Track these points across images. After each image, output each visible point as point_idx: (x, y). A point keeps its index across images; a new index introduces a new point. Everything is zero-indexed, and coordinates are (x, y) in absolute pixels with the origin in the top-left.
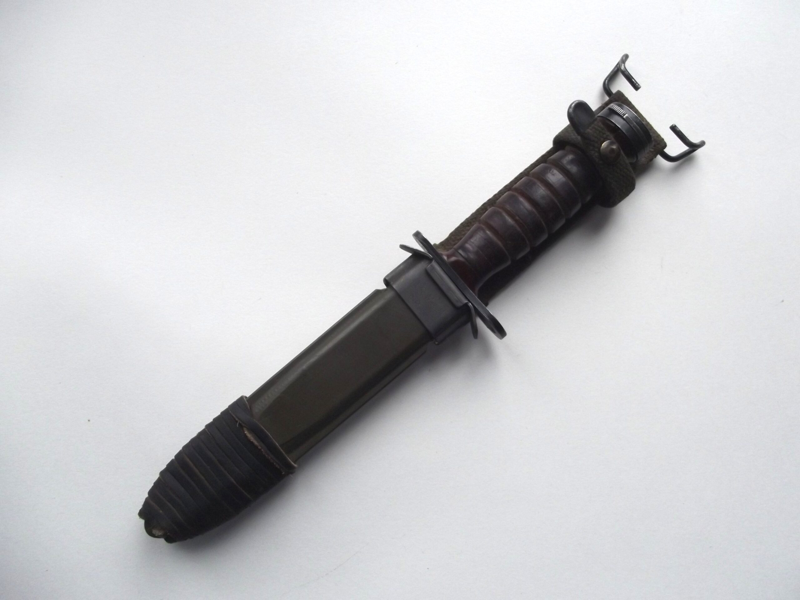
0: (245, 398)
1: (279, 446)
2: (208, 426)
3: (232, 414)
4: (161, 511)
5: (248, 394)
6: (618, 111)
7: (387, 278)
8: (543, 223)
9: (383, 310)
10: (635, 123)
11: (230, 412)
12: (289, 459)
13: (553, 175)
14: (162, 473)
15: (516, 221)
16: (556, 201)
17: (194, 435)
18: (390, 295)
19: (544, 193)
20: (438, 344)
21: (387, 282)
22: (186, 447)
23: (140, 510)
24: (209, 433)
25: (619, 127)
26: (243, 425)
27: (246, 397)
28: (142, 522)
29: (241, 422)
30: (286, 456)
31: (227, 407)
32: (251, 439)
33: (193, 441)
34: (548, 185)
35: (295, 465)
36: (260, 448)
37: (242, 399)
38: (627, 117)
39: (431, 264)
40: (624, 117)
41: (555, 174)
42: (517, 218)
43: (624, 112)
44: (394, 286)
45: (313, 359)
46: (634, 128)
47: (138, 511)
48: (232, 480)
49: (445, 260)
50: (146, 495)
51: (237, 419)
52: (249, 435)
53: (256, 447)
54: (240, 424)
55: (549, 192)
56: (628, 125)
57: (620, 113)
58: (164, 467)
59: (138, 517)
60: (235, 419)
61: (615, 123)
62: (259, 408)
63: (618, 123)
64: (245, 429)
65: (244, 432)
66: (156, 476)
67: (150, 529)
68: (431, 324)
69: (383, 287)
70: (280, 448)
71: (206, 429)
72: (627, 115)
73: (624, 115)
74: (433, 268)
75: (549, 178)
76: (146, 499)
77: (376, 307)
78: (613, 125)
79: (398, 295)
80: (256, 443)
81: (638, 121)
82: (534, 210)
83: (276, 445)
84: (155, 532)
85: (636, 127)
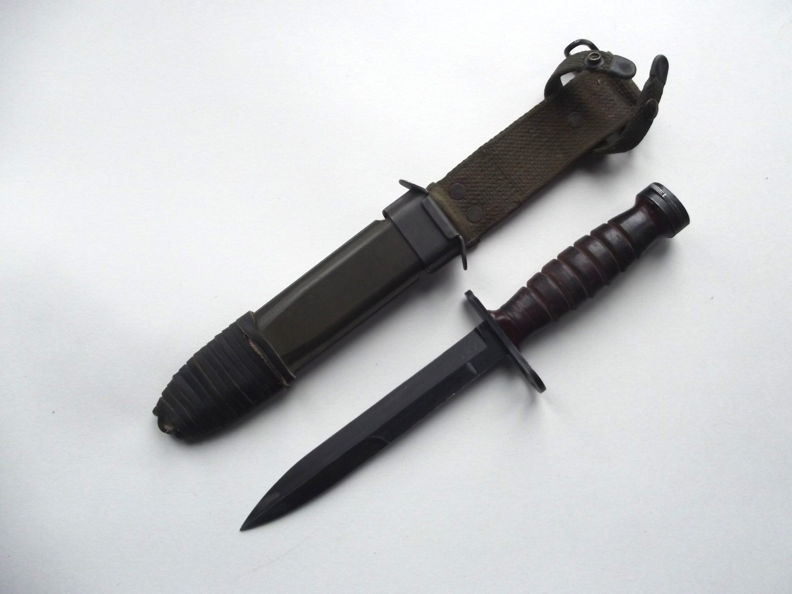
0: (251, 313)
1: (280, 358)
2: (218, 337)
3: (239, 326)
4: (172, 409)
5: (254, 309)
6: (658, 191)
7: (386, 211)
8: (584, 288)
9: (380, 239)
10: (673, 202)
11: (238, 324)
12: (288, 370)
13: (595, 246)
14: (175, 377)
15: (559, 286)
16: (597, 270)
17: (205, 344)
18: (388, 225)
19: (586, 262)
20: (430, 273)
21: (385, 213)
22: (197, 355)
23: (155, 409)
24: (218, 343)
25: (658, 205)
26: (249, 336)
27: (253, 313)
28: (156, 418)
29: (246, 334)
30: (287, 367)
31: (235, 321)
32: (255, 349)
33: (203, 349)
34: (589, 254)
35: (295, 377)
36: (262, 357)
37: (249, 314)
38: (665, 197)
39: (426, 198)
40: (663, 196)
41: (597, 245)
42: (561, 283)
43: (663, 192)
44: (392, 218)
45: (314, 281)
46: (671, 206)
47: (153, 409)
48: (237, 385)
49: (493, 318)
50: (160, 396)
51: (243, 331)
52: (252, 345)
53: (259, 356)
54: (246, 336)
55: (591, 261)
56: (667, 204)
57: (659, 193)
58: (177, 371)
59: (152, 414)
60: (241, 331)
61: (654, 201)
62: (264, 322)
63: (657, 201)
64: (250, 340)
65: (249, 342)
66: (169, 379)
67: (162, 425)
68: (424, 254)
69: (382, 218)
70: (281, 360)
71: (216, 339)
72: (665, 194)
73: (663, 194)
74: (428, 202)
75: (591, 248)
76: (160, 399)
77: (375, 235)
78: (652, 203)
79: (395, 225)
80: (259, 353)
81: (676, 200)
82: (576, 276)
83: (278, 356)
84: (166, 427)
85: (673, 206)
